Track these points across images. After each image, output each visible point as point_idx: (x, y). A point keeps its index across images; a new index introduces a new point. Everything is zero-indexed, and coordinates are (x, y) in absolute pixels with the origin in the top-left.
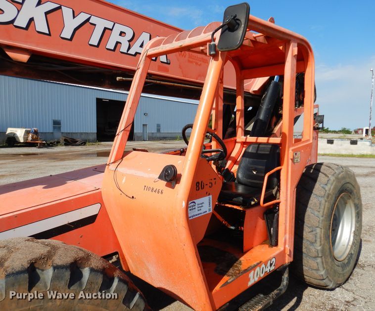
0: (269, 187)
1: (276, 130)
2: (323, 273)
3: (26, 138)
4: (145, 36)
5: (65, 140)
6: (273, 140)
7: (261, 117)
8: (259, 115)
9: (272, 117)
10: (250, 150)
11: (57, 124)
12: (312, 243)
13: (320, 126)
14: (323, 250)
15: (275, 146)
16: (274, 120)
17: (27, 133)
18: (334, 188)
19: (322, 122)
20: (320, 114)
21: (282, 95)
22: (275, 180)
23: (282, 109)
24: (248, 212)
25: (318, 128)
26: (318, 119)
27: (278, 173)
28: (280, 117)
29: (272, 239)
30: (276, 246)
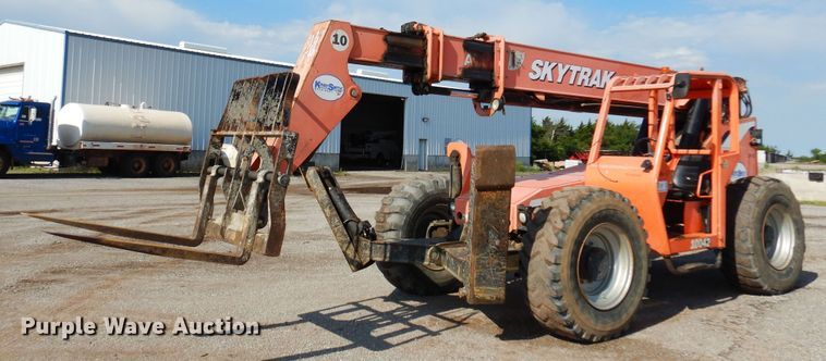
0: (703, 187)
1: (706, 144)
2: (755, 270)
4: (598, 72)
6: (702, 152)
7: (689, 131)
8: (687, 129)
9: (700, 132)
10: (684, 159)
12: (744, 241)
13: (759, 141)
14: (754, 249)
15: (705, 156)
16: (703, 134)
18: (765, 196)
19: (760, 137)
20: (758, 128)
21: (711, 109)
22: (708, 182)
23: (710, 123)
24: (687, 204)
25: (756, 144)
26: (755, 133)
27: (710, 175)
28: (709, 132)
29: (706, 228)
30: (710, 232)
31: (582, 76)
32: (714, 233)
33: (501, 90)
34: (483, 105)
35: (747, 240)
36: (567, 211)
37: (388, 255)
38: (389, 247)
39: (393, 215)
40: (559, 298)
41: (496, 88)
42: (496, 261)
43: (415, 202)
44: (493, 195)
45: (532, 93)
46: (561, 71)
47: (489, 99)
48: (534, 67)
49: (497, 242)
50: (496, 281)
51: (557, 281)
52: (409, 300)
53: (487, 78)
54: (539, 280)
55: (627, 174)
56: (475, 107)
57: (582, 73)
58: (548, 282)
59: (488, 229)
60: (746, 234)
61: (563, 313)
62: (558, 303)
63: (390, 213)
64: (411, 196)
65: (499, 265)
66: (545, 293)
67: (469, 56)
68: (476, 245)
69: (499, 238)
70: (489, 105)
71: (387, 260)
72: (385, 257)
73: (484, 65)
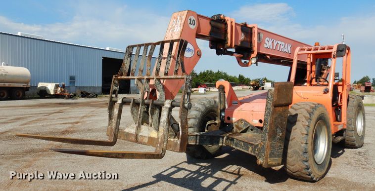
3: (55, 91)
4: (287, 44)
5: (82, 93)
6: (340, 84)
11: (72, 79)
14: (354, 128)
17: (57, 86)
18: (357, 104)
27: (341, 94)
30: (341, 121)
31: (282, 47)
32: (343, 122)
33: (255, 53)
34: (243, 61)
35: (352, 124)
36: (308, 116)
37: (198, 141)
38: (198, 137)
39: (191, 119)
40: (307, 161)
41: (253, 52)
42: (279, 144)
43: (202, 112)
44: (281, 109)
45: (265, 55)
46: (275, 44)
47: (248, 58)
48: (266, 42)
49: (281, 134)
50: (278, 155)
51: (306, 153)
52: (201, 163)
53: (249, 47)
54: (296, 152)
55: (313, 95)
56: (238, 62)
57: (281, 45)
58: (301, 153)
59: (277, 127)
60: (351, 121)
61: (308, 169)
62: (306, 164)
63: (190, 118)
64: (200, 109)
65: (281, 146)
66: (299, 159)
67: (243, 34)
68: (270, 137)
69: (282, 132)
70: (248, 61)
71: (198, 144)
72: (196, 142)
73: (248, 39)
